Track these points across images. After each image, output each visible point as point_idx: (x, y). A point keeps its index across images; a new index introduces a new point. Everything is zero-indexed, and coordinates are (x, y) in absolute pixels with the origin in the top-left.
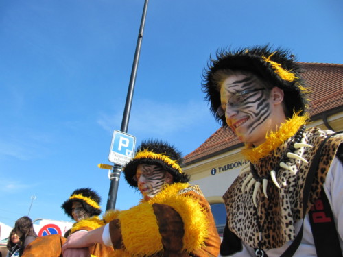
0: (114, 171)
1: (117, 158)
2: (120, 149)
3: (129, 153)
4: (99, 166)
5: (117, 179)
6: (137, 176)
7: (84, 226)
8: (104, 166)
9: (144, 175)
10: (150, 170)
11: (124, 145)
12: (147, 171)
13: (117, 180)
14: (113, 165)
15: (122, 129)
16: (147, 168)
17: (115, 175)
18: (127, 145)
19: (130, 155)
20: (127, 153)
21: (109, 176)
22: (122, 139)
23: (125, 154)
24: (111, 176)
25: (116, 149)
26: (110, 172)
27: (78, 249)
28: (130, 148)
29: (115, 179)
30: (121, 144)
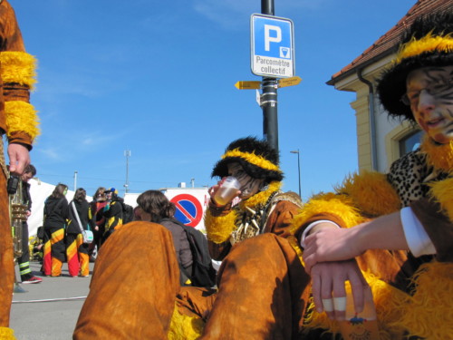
0: (265, 90)
1: (266, 66)
2: (267, 48)
3: (285, 53)
4: (237, 85)
5: (272, 102)
6: (410, 95)
7: (319, 211)
8: (247, 85)
9: (428, 91)
10: (442, 78)
11: (273, 40)
12: (436, 80)
13: (273, 105)
14: (261, 80)
15: (264, 10)
16: (434, 74)
17: (267, 98)
18: (278, 39)
19: (288, 55)
20: (282, 55)
21: (258, 101)
22: (267, 28)
23: (278, 56)
24: (262, 99)
25: (261, 51)
26: (258, 94)
27: (340, 262)
28: (285, 42)
29: (269, 104)
30: (268, 39)
